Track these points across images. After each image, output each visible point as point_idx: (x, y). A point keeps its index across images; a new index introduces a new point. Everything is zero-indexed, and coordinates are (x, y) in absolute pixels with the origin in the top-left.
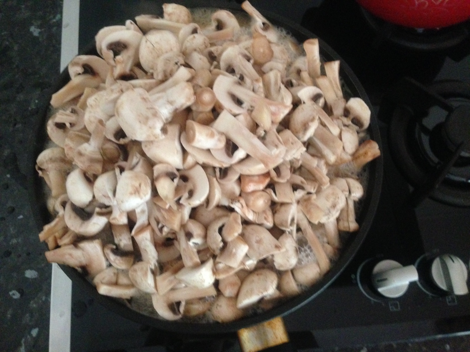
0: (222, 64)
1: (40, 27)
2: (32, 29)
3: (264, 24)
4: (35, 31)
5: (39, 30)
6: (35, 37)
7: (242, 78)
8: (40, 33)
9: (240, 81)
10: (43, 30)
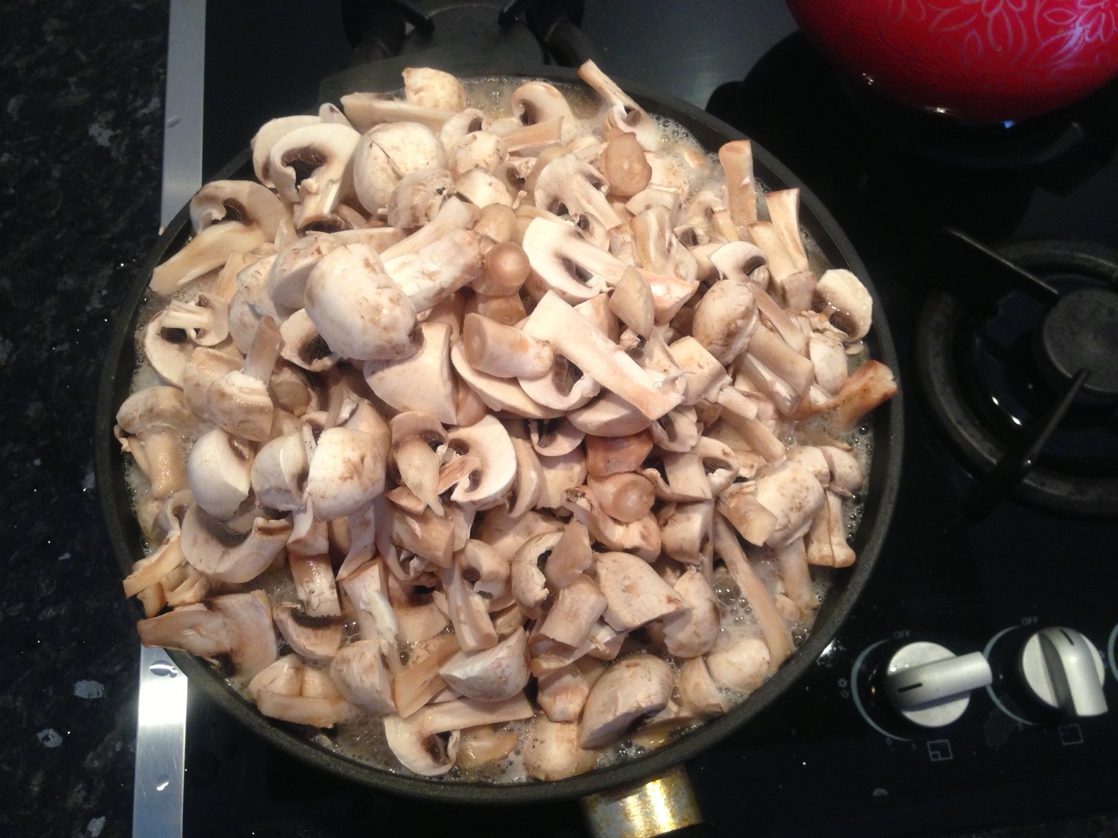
0: (539, 196)
1: (112, 125)
2: (94, 130)
3: (628, 110)
4: (101, 134)
5: (109, 133)
6: (101, 148)
7: (584, 224)
8: (112, 139)
9: (580, 230)
10: (118, 132)
